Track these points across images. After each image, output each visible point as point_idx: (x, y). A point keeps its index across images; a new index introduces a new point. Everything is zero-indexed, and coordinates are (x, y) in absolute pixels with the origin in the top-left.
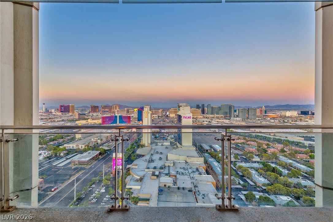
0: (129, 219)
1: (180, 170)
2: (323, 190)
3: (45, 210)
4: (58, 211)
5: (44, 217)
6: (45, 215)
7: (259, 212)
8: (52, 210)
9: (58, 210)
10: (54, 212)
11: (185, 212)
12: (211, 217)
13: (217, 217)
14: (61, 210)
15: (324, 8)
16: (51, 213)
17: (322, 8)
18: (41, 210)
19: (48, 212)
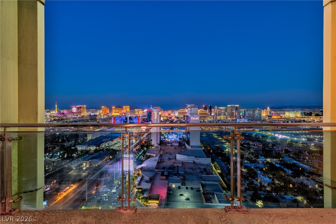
0: (135, 221)
1: (188, 170)
2: (332, 190)
3: (49, 212)
4: (62, 214)
5: (47, 220)
6: (49, 218)
7: (269, 214)
8: (56, 212)
9: (63, 212)
10: (58, 214)
11: (193, 214)
12: (220, 219)
13: (226, 219)
14: (66, 213)
15: (333, 3)
16: (54, 216)
17: (331, 3)
18: (45, 213)
19: (52, 214)
